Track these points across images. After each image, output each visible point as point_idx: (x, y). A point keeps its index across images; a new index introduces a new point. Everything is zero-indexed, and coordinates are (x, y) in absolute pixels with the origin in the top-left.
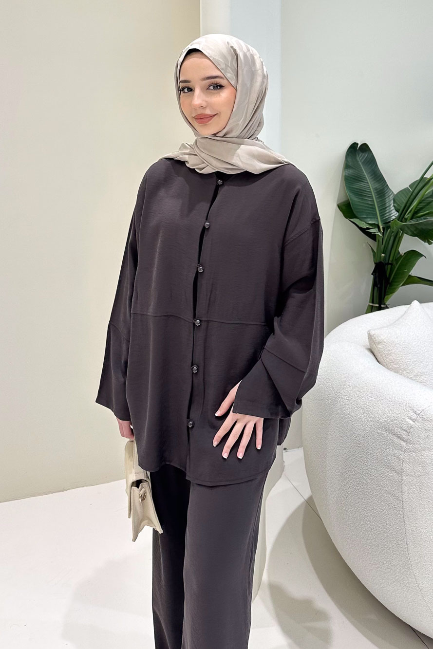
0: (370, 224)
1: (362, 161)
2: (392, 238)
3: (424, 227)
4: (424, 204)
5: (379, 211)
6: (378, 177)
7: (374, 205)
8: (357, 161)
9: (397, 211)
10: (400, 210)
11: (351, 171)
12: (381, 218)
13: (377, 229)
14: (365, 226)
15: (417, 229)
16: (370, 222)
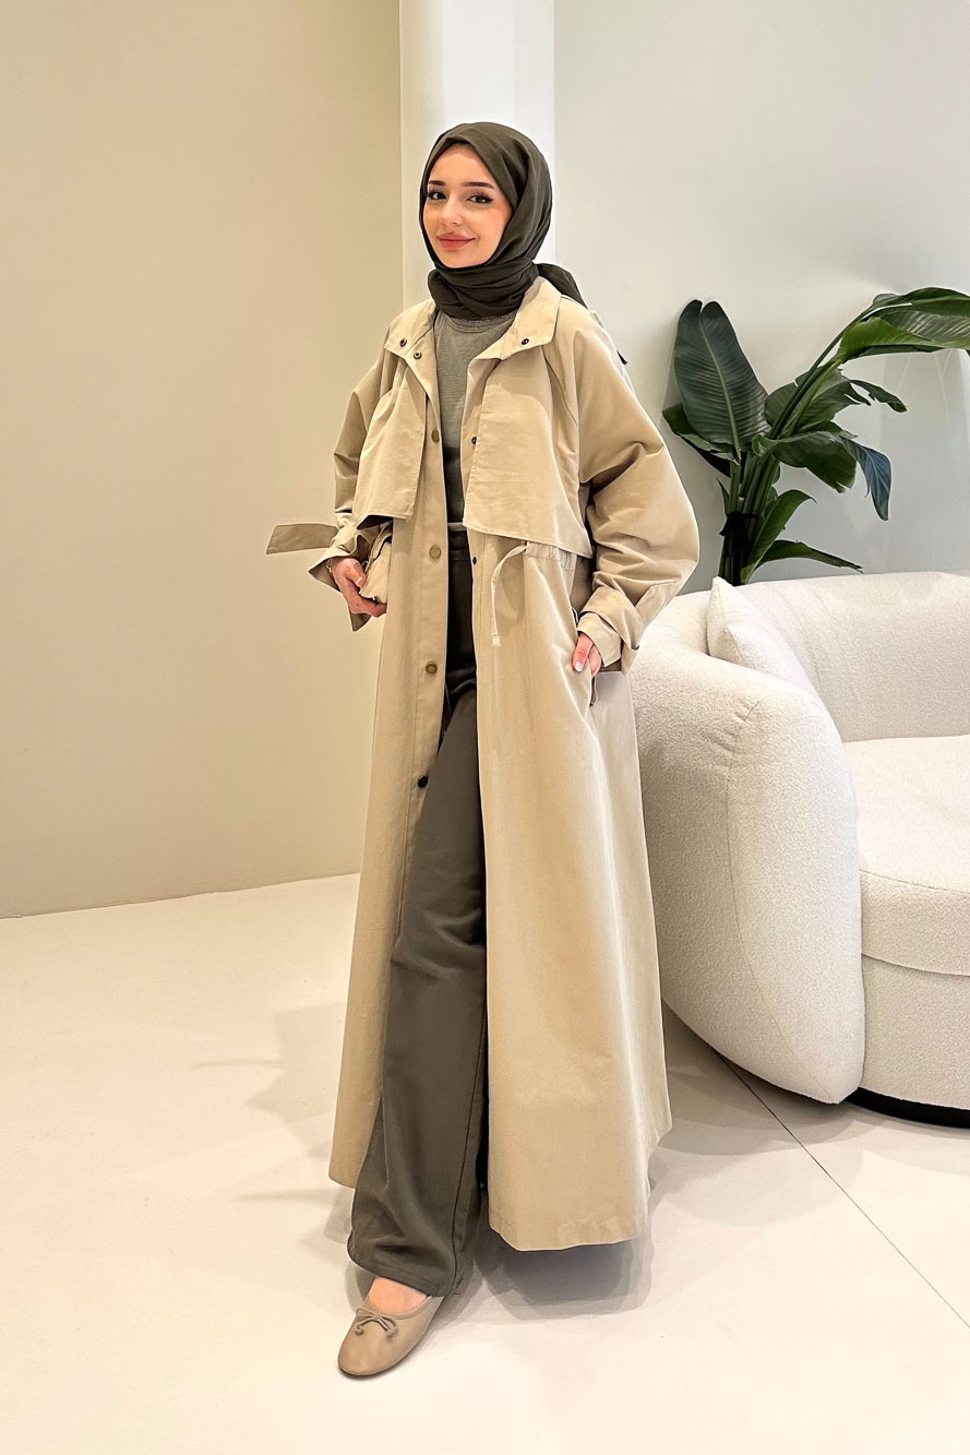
0: (718, 445)
3: (816, 452)
4: (817, 411)
5: (736, 422)
6: (739, 363)
7: (727, 412)
8: (700, 334)
9: (769, 423)
10: (774, 421)
11: (686, 351)
12: (739, 436)
13: (731, 454)
14: (707, 447)
15: (803, 453)
16: (717, 441)
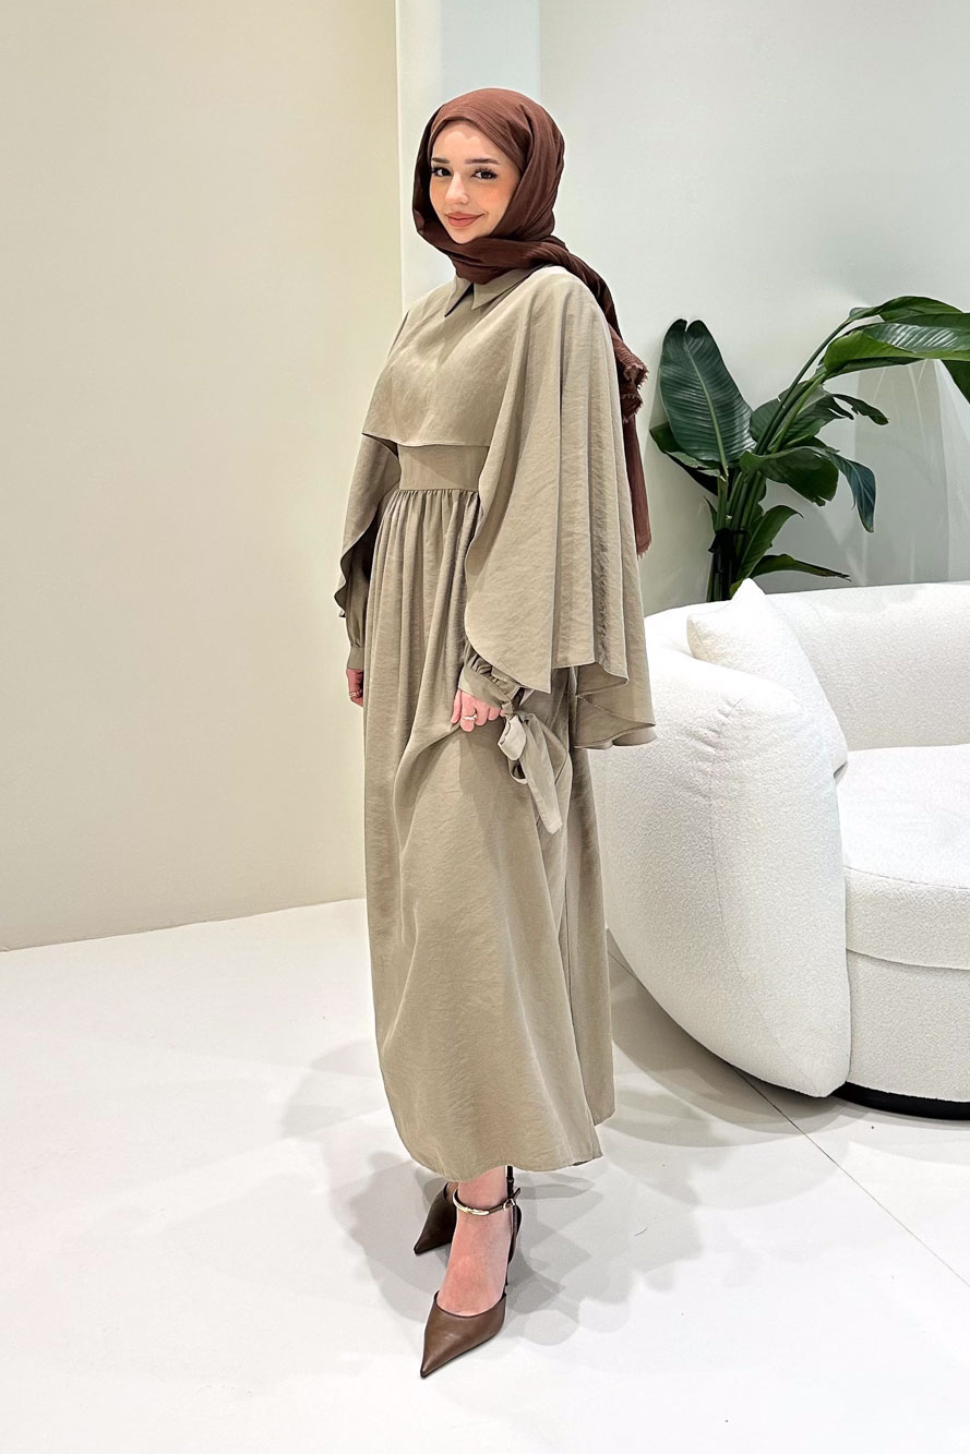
0: (705, 462)
1: (694, 352)
2: (745, 485)
4: (802, 426)
5: (723, 439)
6: (722, 379)
7: (714, 429)
8: (685, 353)
9: (754, 439)
10: (759, 437)
11: (671, 370)
12: (726, 453)
13: (718, 471)
14: (695, 465)
16: (703, 458)
